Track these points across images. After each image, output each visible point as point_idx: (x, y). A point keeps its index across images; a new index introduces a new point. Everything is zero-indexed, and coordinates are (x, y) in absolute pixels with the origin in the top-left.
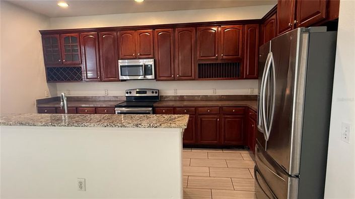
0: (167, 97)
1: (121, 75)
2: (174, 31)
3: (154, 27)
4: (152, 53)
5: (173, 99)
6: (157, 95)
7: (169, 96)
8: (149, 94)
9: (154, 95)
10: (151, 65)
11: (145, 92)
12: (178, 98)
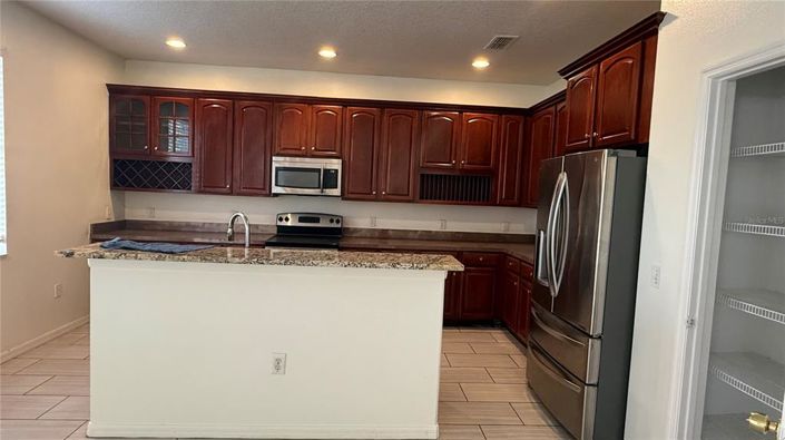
0: (356, 230)
1: (276, 185)
2: (382, 113)
3: (345, 103)
4: (338, 149)
5: (368, 235)
6: (339, 226)
7: (361, 230)
8: (323, 224)
9: (334, 225)
10: (337, 171)
11: (317, 220)
12: (377, 234)
